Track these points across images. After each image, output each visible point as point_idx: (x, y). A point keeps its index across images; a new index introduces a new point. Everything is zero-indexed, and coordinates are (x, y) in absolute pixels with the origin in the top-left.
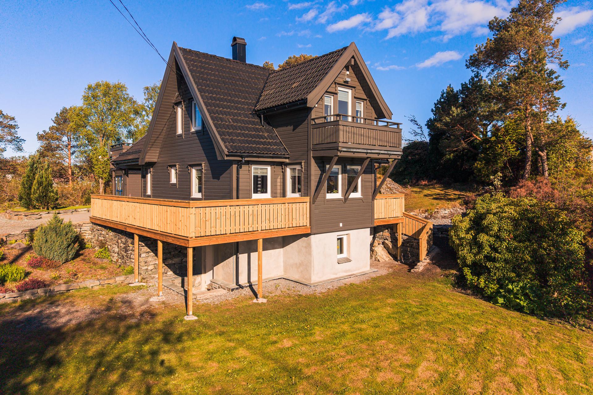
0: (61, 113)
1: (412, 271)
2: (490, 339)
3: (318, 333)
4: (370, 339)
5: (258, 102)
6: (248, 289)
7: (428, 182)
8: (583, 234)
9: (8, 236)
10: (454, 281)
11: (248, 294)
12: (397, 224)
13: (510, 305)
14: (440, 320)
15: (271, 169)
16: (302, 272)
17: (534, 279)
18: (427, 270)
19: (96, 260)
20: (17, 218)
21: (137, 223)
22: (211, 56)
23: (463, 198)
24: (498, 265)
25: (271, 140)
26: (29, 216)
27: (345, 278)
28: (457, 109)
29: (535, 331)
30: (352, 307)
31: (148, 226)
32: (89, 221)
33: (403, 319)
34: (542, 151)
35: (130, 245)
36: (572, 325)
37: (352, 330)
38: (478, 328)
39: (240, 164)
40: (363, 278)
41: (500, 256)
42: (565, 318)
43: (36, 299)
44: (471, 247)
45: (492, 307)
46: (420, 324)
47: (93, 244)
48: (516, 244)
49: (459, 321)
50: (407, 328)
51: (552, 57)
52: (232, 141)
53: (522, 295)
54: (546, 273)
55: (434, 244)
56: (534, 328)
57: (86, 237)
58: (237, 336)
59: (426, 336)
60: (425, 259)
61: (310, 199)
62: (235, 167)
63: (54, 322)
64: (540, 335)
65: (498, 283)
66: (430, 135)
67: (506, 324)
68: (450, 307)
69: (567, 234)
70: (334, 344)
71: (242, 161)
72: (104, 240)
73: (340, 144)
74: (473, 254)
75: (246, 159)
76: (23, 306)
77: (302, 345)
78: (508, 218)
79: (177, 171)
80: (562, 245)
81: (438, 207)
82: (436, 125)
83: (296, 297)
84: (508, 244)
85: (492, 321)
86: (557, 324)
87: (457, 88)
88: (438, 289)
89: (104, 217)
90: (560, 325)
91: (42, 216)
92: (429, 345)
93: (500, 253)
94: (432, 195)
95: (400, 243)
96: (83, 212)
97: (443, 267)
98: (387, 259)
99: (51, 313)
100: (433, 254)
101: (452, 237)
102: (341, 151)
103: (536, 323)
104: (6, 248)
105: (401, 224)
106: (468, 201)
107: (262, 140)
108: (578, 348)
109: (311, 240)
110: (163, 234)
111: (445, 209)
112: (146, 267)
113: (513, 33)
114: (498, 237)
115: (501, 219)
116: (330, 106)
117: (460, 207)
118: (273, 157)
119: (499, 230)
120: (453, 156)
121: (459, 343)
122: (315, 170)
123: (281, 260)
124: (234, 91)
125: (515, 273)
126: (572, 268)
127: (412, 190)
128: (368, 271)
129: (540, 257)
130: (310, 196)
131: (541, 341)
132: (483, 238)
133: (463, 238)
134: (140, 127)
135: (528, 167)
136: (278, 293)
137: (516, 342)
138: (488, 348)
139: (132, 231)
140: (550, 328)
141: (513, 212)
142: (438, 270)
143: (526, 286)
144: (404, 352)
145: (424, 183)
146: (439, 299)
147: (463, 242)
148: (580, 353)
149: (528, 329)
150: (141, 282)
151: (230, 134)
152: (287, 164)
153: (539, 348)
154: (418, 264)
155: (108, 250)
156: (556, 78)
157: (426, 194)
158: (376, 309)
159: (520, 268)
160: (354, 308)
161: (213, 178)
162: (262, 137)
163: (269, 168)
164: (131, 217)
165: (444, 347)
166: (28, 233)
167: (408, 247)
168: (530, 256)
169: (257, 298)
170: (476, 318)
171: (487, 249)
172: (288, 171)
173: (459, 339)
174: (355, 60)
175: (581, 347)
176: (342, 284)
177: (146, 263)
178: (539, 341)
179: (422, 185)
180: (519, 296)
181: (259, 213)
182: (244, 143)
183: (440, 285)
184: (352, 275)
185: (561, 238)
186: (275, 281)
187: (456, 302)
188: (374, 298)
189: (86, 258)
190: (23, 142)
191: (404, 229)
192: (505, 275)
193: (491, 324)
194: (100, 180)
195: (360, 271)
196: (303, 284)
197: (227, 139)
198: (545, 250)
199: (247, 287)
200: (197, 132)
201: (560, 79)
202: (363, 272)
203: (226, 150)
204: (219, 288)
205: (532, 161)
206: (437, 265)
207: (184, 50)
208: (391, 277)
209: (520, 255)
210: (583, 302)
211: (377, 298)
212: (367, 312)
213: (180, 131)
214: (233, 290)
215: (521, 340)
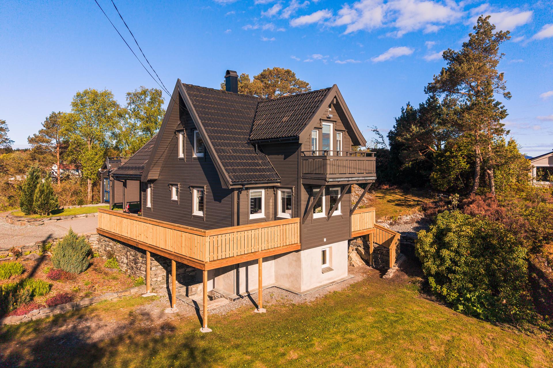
0: (50, 118)
1: (384, 277)
2: (456, 346)
3: (316, 344)
4: (361, 349)
5: (251, 131)
6: (247, 299)
7: (390, 186)
8: (526, 251)
9: (24, 247)
10: (420, 287)
11: (248, 303)
12: (368, 235)
13: (469, 312)
14: (415, 329)
15: (265, 191)
16: (292, 282)
17: (487, 289)
18: (396, 276)
19: (107, 270)
20: (20, 224)
21: (149, 242)
22: (210, 89)
23: (421, 204)
24: (458, 277)
25: (264, 166)
26: (33, 222)
27: (327, 285)
28: (416, 127)
29: (491, 338)
30: (340, 316)
31: (162, 246)
32: (96, 232)
33: (385, 328)
34: (490, 170)
35: (140, 258)
36: (519, 330)
37: (345, 340)
38: (445, 336)
39: (240, 190)
40: (344, 285)
41: (459, 269)
42: (513, 323)
43: (65, 314)
44: (434, 259)
45: (454, 314)
46: (398, 334)
47: (100, 253)
48: (473, 259)
49: (429, 329)
50: (389, 337)
51: (498, 87)
52: (234, 171)
53: (478, 304)
54: (497, 283)
55: (401, 252)
56: (489, 334)
57: (94, 247)
58: (251, 349)
59: (405, 346)
60: (394, 266)
61: (300, 220)
62: (236, 192)
63: (89, 338)
64: (495, 341)
65: (458, 292)
66: (391, 144)
67: (467, 330)
68: (421, 315)
69: (514, 252)
70: (333, 355)
71: (243, 188)
72: (112, 251)
73: (328, 176)
74: (436, 265)
75: (246, 186)
76: (57, 321)
77: (306, 357)
78: (466, 236)
79: (179, 190)
80: (510, 261)
81: (400, 214)
82: (397, 139)
83: (291, 307)
84: (466, 259)
85: (456, 328)
86: (507, 329)
87: (416, 107)
88: (407, 295)
89: (113, 231)
90: (510, 330)
91: (45, 222)
92: (408, 354)
93: (459, 266)
94: (393, 201)
95: (371, 251)
96: (82, 218)
97: (411, 274)
98: (360, 264)
99: (84, 328)
100: (401, 261)
101: (418, 249)
102: (329, 182)
103: (491, 329)
104: (22, 259)
105: (372, 234)
106: (426, 208)
107: (258, 168)
108: (525, 353)
109: (300, 255)
110: (176, 255)
111: (407, 216)
112: (155, 279)
113: (465, 68)
114: (457, 252)
115: (459, 237)
116: (316, 139)
117: (419, 213)
118: (267, 183)
119: (458, 247)
120: (412, 164)
121: (432, 351)
122: (304, 195)
123: (273, 270)
124: (232, 123)
125: (472, 283)
126: (518, 281)
127: (376, 195)
128: (346, 277)
129: (493, 270)
130: (300, 217)
131: (496, 346)
132: (445, 253)
133: (427, 251)
134: (124, 129)
135: (477, 180)
136: (274, 302)
137: (476, 349)
138: (455, 355)
139: (144, 248)
140: (502, 334)
141: (470, 232)
142: (406, 277)
143: (481, 296)
144: (390, 361)
145: (385, 187)
146: (411, 307)
147: (428, 254)
148: (528, 358)
149: (485, 335)
150: (152, 292)
151: (232, 164)
152: (278, 188)
153: (495, 354)
154: (389, 270)
155: (117, 260)
156: (502, 108)
157: (388, 200)
158: (361, 318)
159: (476, 279)
160: (342, 318)
161: (215, 200)
162: (258, 164)
163: (263, 191)
164: (142, 235)
165: (421, 355)
166: (41, 244)
167: (379, 254)
168: (484, 270)
169: (257, 307)
170: (443, 326)
171: (448, 263)
172: (279, 193)
173: (432, 348)
174: (337, 99)
175: (527, 352)
176: (327, 293)
177: (155, 275)
178: (495, 347)
179: (384, 189)
180: (476, 304)
181: (260, 236)
182: (244, 172)
183: (409, 292)
184: (333, 282)
185: (509, 255)
186: (269, 290)
187: (425, 310)
188: (357, 307)
189: (97, 268)
190: (11, 142)
191: (375, 238)
192: (463, 285)
193: (456, 332)
194: (89, 180)
195: (340, 278)
196: (294, 293)
197: (230, 169)
198: (496, 264)
199: (245, 296)
200: (199, 158)
201: (504, 108)
202: (343, 279)
203: (230, 180)
204: (221, 297)
205: (480, 175)
206: (405, 272)
207: (187, 86)
208: (367, 284)
209: (476, 268)
210: (528, 311)
211: (359, 306)
212: (353, 321)
213: (181, 155)
214: (234, 300)
215: (481, 347)
